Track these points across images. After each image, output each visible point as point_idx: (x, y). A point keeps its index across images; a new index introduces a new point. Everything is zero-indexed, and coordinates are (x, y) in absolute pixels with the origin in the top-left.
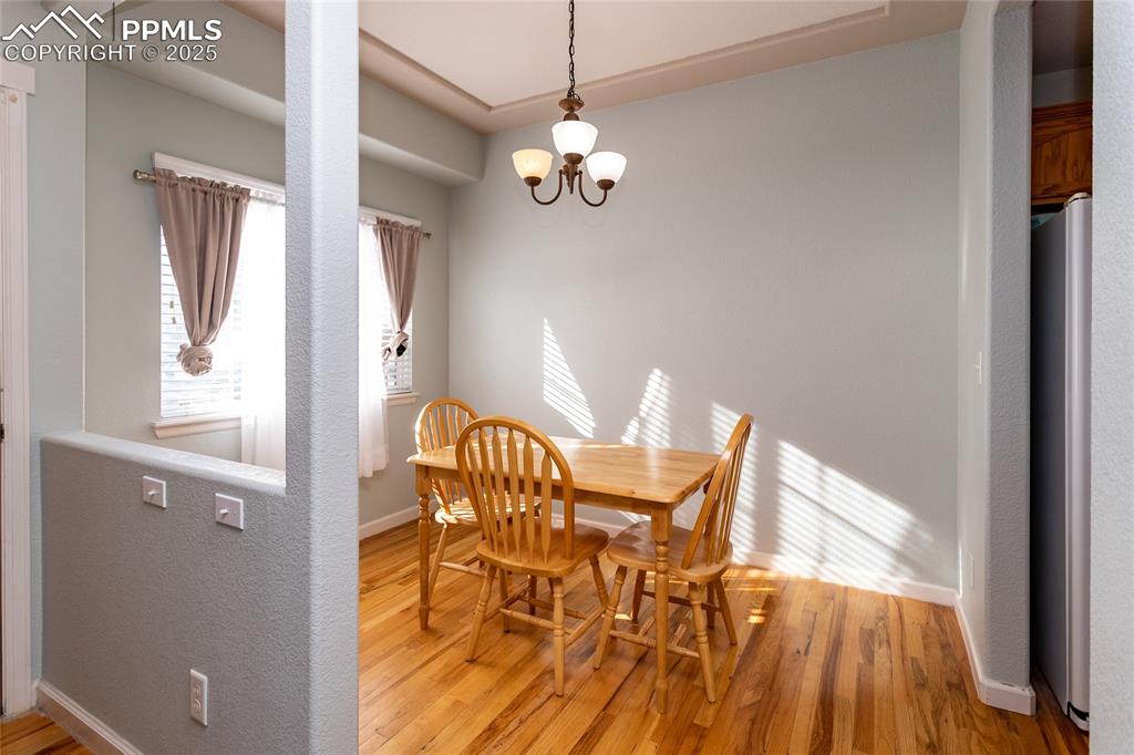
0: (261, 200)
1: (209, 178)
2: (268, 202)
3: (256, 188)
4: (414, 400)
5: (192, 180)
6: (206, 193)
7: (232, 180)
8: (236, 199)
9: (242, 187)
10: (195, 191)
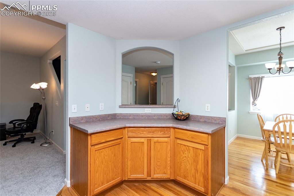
0: (267, 77)
3: (266, 75)
5: (254, 77)
6: (256, 79)
8: (262, 79)
9: (263, 76)
10: (254, 79)
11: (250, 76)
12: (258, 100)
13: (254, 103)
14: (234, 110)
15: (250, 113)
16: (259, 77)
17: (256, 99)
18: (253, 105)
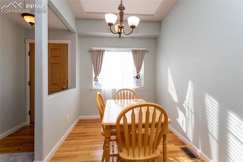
0: (107, 51)
1: (98, 49)
2: (108, 51)
3: (106, 49)
4: (144, 90)
5: (96, 50)
6: (98, 52)
7: (102, 49)
8: (103, 52)
9: (104, 49)
10: (96, 52)
11: (93, 48)
12: (99, 75)
13: (96, 79)
14: (75, 87)
15: (92, 90)
16: (100, 50)
17: (98, 74)
18: (95, 81)
